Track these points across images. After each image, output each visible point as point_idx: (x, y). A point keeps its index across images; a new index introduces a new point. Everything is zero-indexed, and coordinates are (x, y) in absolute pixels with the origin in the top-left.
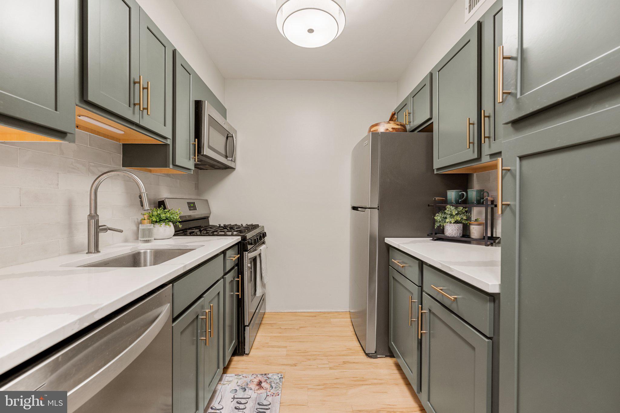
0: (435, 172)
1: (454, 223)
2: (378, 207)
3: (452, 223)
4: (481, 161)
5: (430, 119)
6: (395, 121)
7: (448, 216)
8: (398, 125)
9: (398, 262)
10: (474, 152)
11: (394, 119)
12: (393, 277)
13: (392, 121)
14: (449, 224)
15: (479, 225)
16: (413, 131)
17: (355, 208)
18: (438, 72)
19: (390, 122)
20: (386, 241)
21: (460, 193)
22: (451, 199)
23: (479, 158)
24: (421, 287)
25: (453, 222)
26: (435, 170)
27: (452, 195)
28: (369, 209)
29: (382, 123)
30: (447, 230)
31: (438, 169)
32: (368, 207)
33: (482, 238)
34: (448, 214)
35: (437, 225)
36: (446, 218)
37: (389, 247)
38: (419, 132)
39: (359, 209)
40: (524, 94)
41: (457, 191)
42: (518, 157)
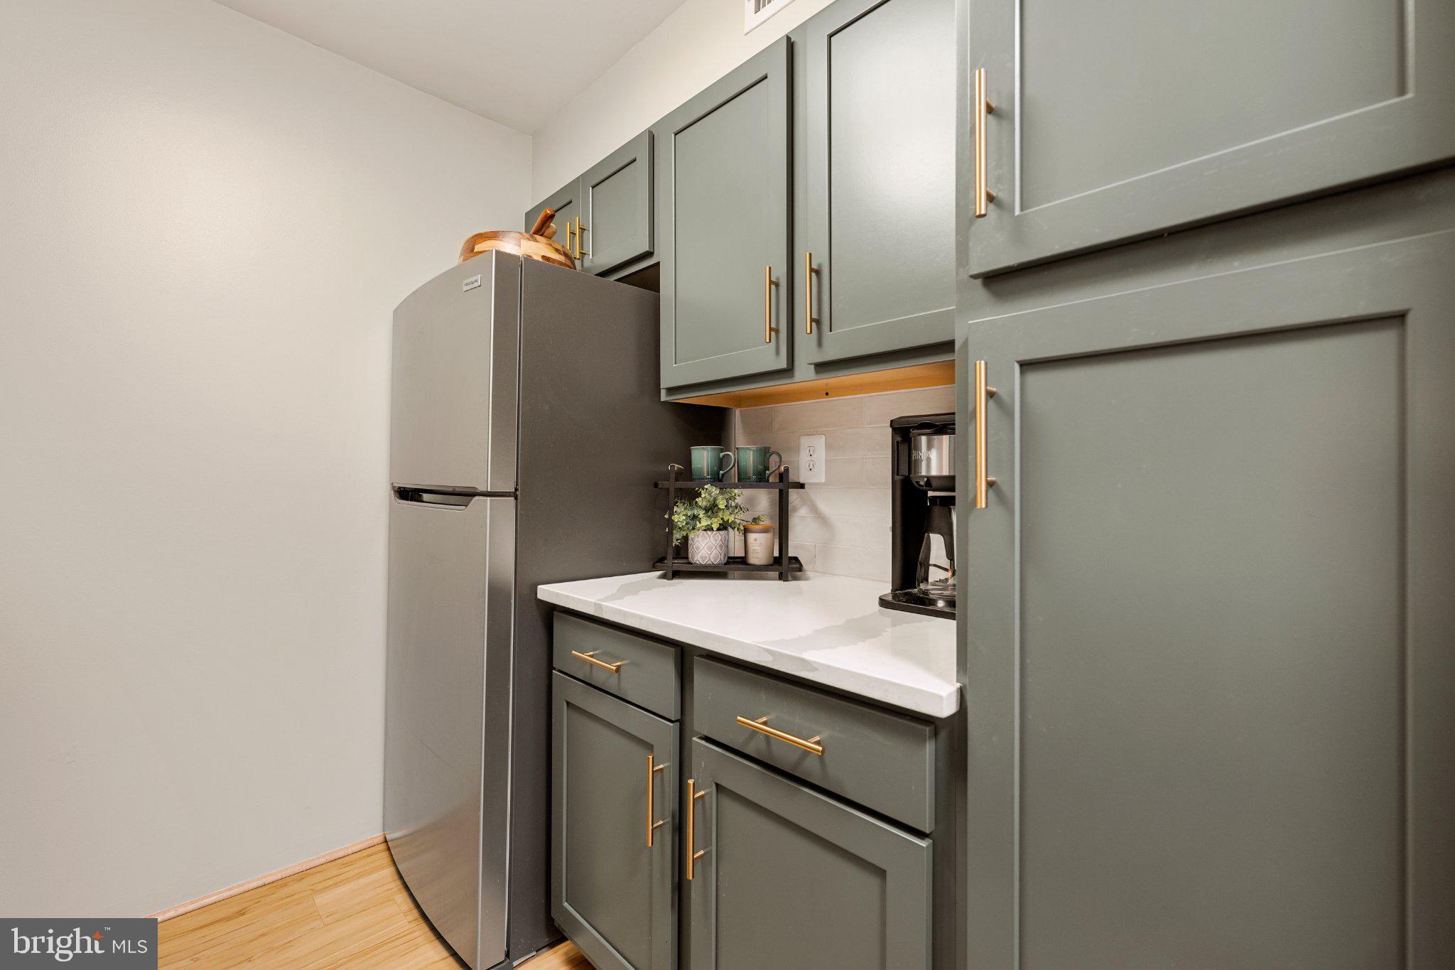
0: (664, 397)
1: (719, 529)
2: (516, 490)
3: (715, 529)
4: (792, 376)
5: (648, 255)
6: (550, 238)
7: (701, 514)
8: (557, 250)
9: (591, 656)
10: (778, 352)
11: (548, 232)
12: (568, 703)
13: (542, 235)
14: (701, 532)
15: (765, 531)
16: (604, 274)
17: (407, 494)
18: (673, 135)
19: (536, 236)
20: (540, 596)
21: (722, 455)
22: (702, 469)
23: (788, 371)
24: (682, 723)
25: (715, 526)
26: (663, 393)
27: (703, 457)
28: (489, 499)
29: (513, 235)
30: (697, 548)
31: (671, 390)
32: (481, 488)
33: (771, 561)
34: (700, 507)
35: (677, 535)
36: (695, 517)
37: (551, 612)
38: (618, 280)
39: (426, 497)
40: (1029, 208)
41: (714, 449)
42: (1018, 362)
